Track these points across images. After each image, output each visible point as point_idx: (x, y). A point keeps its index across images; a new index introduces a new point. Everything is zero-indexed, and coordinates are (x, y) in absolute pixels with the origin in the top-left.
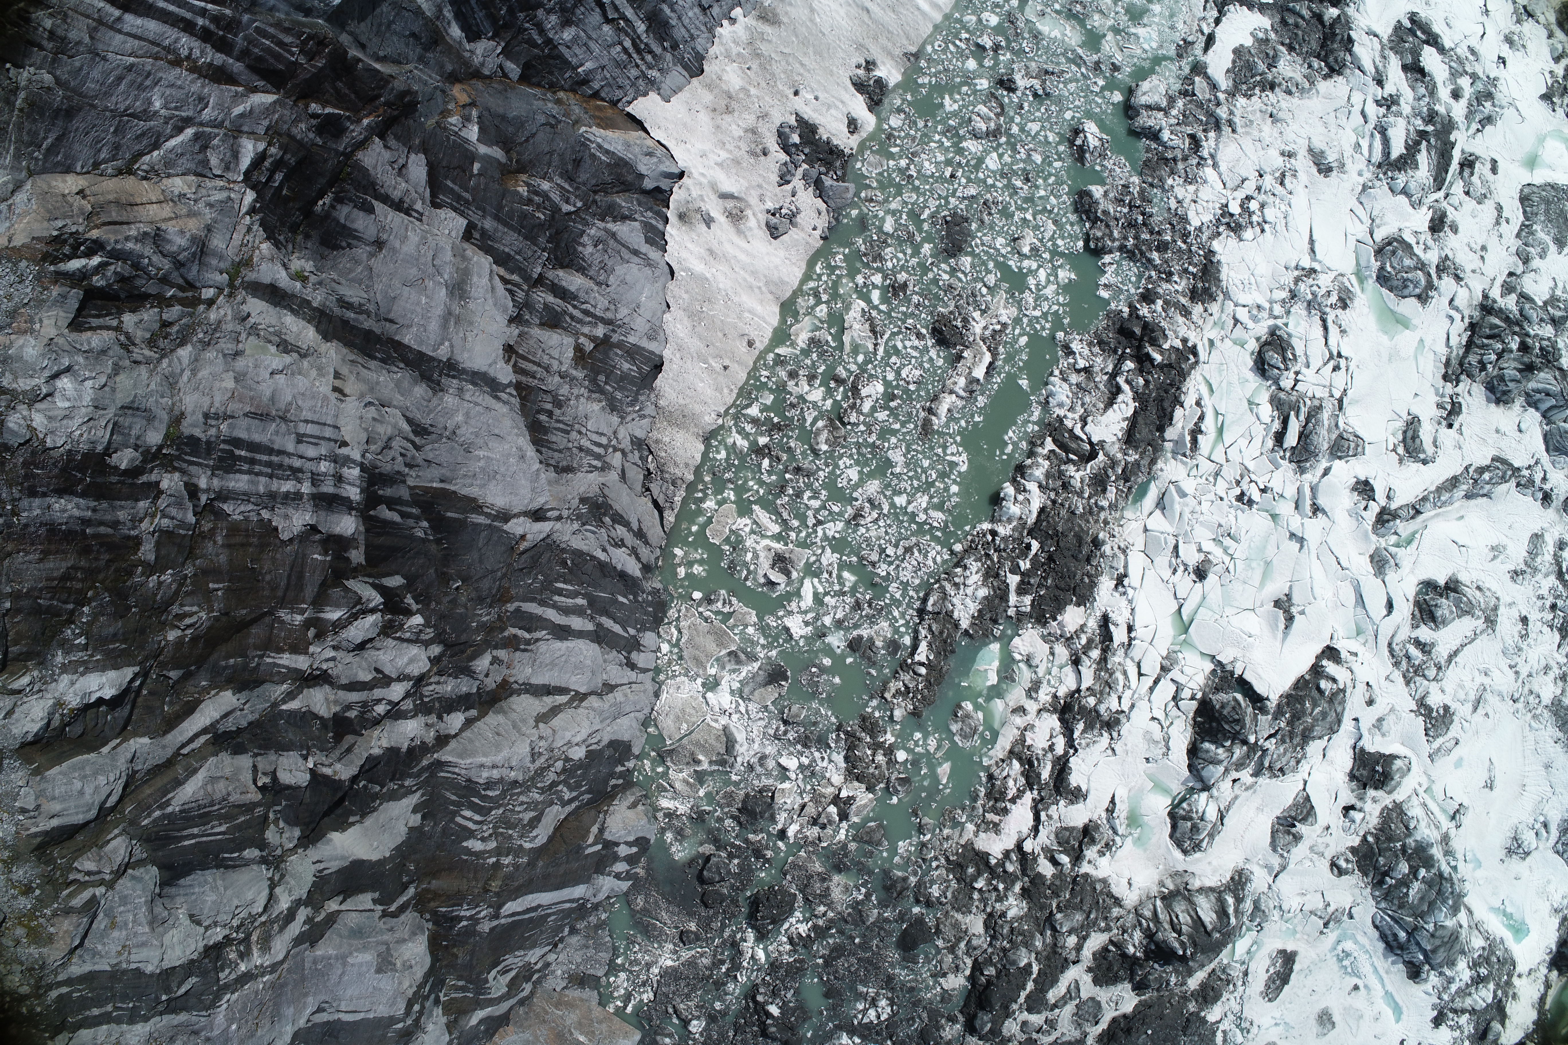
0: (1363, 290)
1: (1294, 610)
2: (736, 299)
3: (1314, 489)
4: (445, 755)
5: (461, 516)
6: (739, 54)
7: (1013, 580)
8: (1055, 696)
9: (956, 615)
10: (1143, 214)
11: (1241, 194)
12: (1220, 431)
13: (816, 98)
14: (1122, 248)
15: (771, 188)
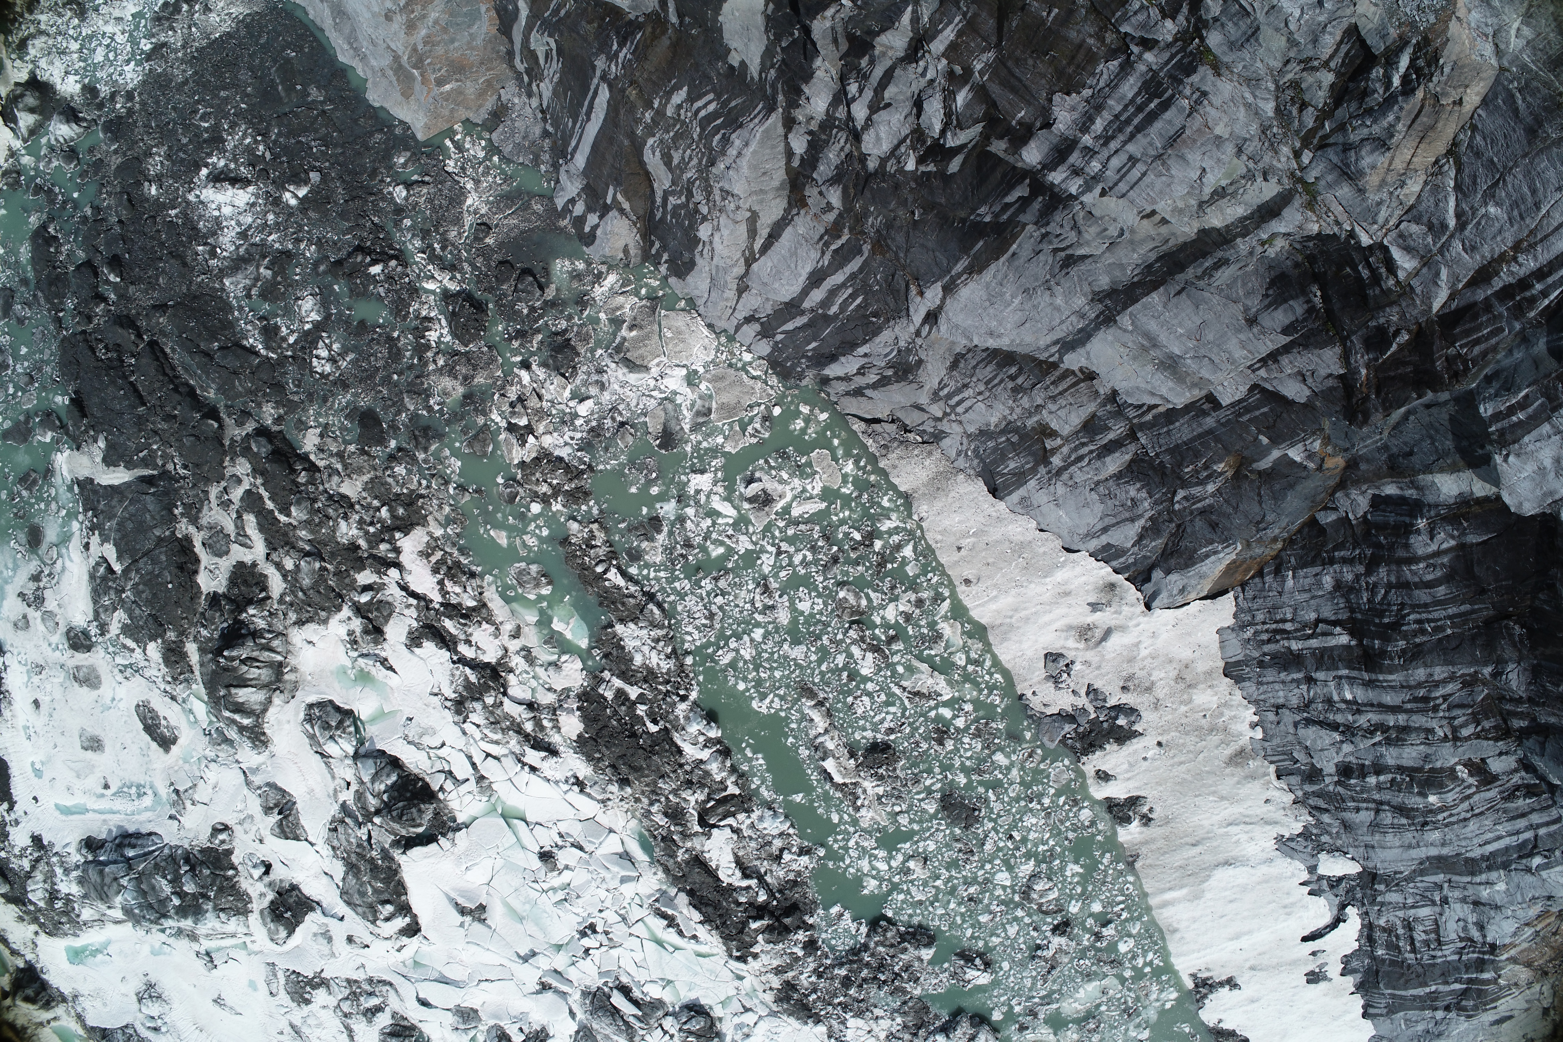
1: (468, 919)
3: (564, 995)
4: (776, 118)
5: (972, 252)
6: (1222, 714)
7: (633, 692)
8: (511, 671)
9: (631, 625)
12: (660, 943)
13: (1145, 759)
14: (865, 947)
15: (1091, 676)
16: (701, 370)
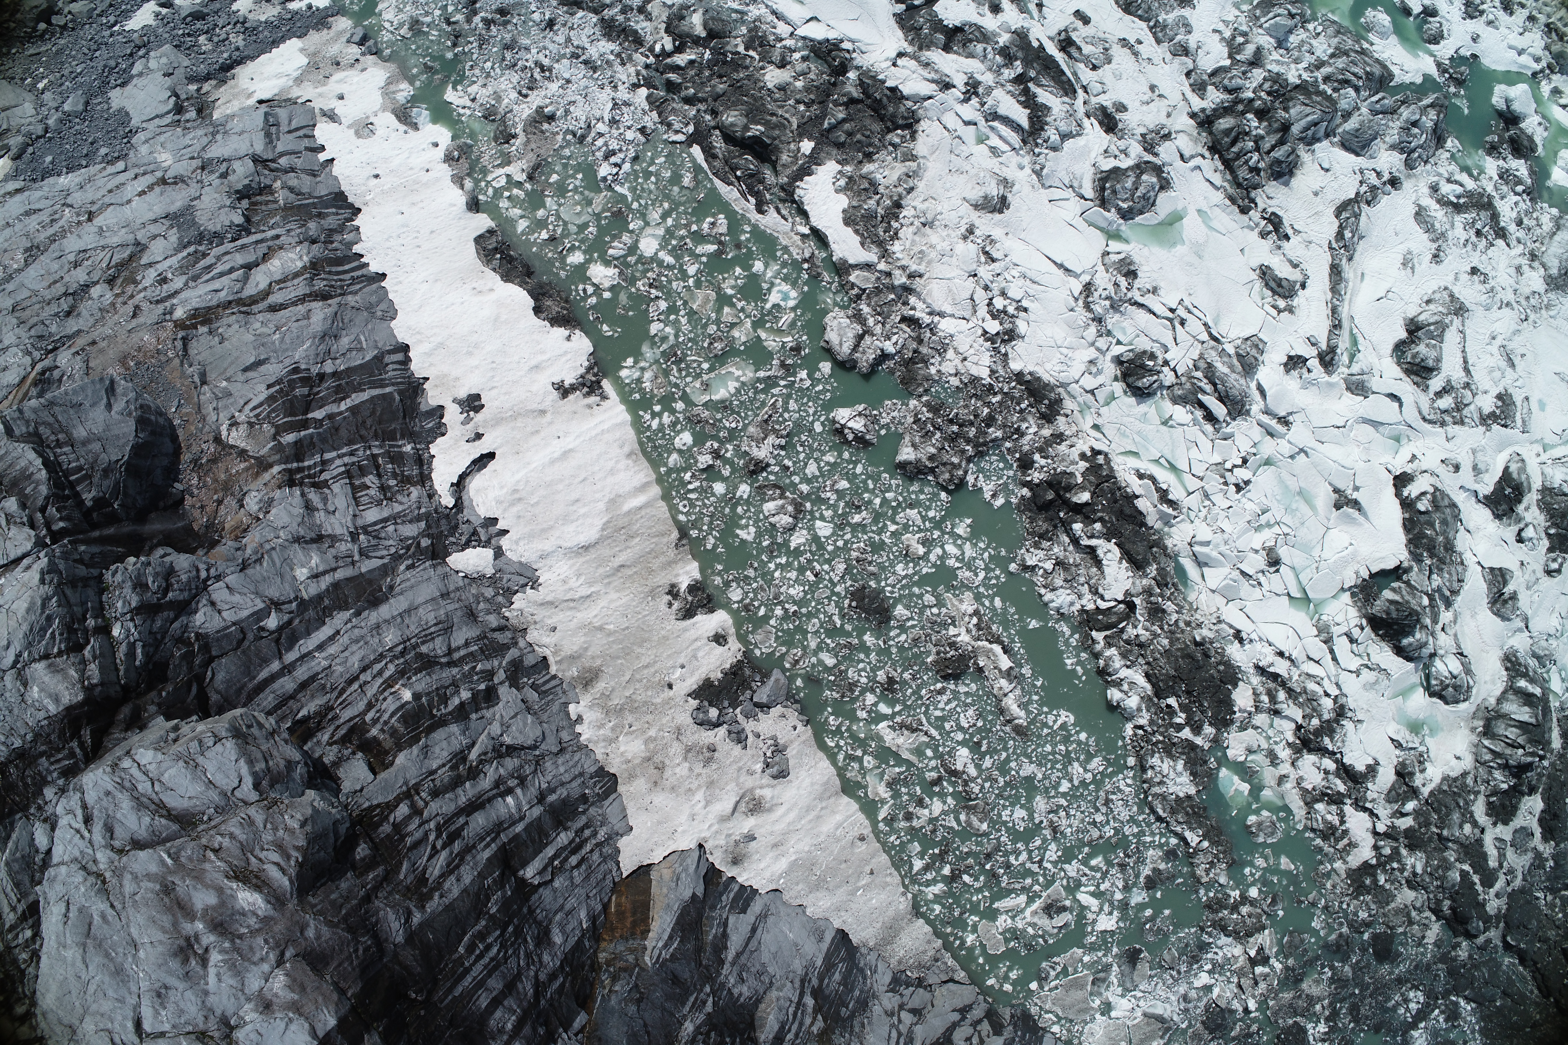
0: (1127, 241)
1: (1349, 492)
2: (822, 838)
3: (1267, 412)
6: (613, 729)
7: (1186, 733)
8: (1289, 745)
9: (1181, 795)
10: (951, 421)
11: (983, 311)
12: (1173, 468)
13: (683, 667)
14: (969, 460)
15: (745, 759)
16: (1098, 1016)
